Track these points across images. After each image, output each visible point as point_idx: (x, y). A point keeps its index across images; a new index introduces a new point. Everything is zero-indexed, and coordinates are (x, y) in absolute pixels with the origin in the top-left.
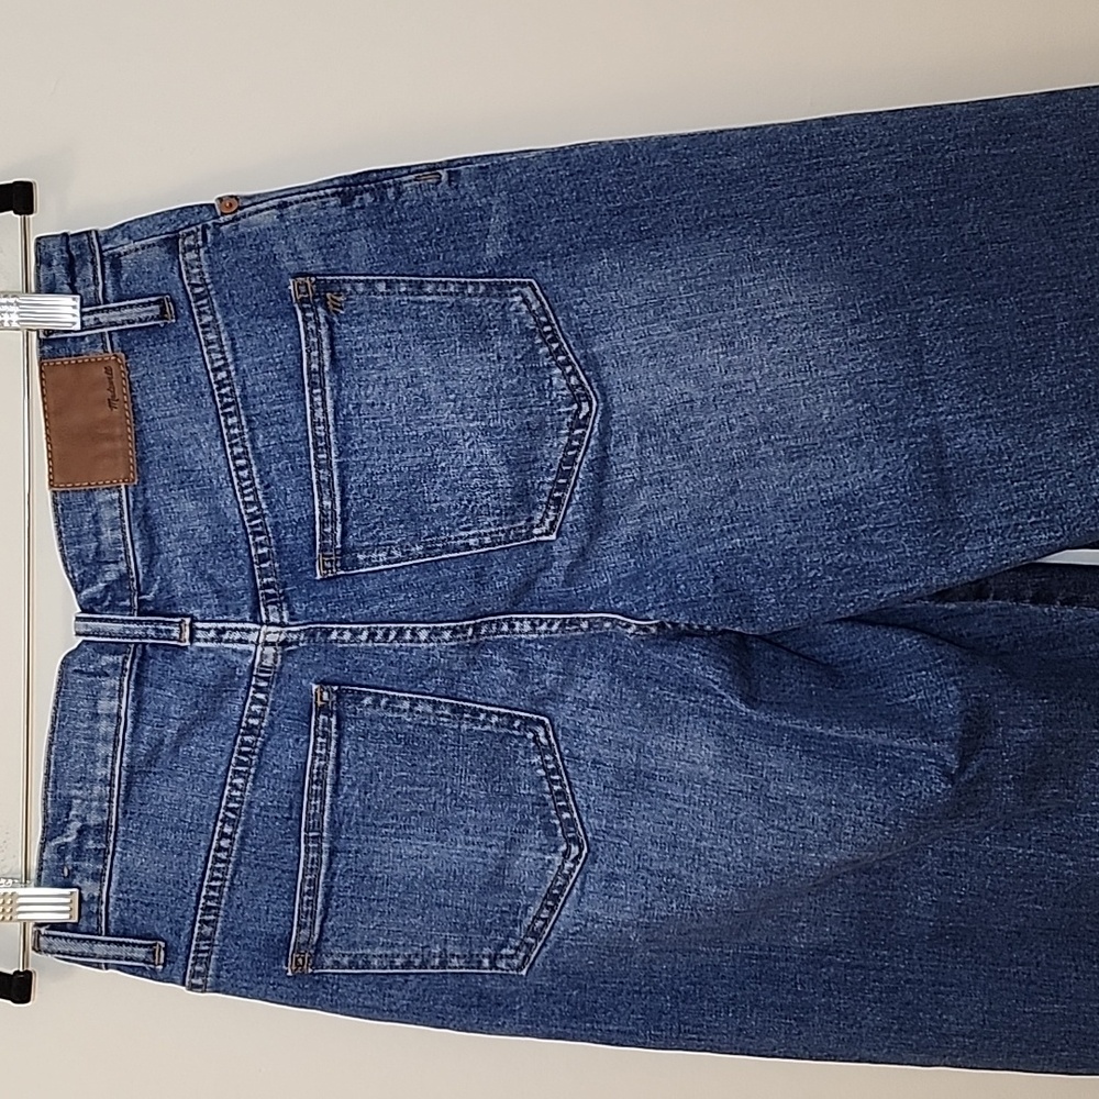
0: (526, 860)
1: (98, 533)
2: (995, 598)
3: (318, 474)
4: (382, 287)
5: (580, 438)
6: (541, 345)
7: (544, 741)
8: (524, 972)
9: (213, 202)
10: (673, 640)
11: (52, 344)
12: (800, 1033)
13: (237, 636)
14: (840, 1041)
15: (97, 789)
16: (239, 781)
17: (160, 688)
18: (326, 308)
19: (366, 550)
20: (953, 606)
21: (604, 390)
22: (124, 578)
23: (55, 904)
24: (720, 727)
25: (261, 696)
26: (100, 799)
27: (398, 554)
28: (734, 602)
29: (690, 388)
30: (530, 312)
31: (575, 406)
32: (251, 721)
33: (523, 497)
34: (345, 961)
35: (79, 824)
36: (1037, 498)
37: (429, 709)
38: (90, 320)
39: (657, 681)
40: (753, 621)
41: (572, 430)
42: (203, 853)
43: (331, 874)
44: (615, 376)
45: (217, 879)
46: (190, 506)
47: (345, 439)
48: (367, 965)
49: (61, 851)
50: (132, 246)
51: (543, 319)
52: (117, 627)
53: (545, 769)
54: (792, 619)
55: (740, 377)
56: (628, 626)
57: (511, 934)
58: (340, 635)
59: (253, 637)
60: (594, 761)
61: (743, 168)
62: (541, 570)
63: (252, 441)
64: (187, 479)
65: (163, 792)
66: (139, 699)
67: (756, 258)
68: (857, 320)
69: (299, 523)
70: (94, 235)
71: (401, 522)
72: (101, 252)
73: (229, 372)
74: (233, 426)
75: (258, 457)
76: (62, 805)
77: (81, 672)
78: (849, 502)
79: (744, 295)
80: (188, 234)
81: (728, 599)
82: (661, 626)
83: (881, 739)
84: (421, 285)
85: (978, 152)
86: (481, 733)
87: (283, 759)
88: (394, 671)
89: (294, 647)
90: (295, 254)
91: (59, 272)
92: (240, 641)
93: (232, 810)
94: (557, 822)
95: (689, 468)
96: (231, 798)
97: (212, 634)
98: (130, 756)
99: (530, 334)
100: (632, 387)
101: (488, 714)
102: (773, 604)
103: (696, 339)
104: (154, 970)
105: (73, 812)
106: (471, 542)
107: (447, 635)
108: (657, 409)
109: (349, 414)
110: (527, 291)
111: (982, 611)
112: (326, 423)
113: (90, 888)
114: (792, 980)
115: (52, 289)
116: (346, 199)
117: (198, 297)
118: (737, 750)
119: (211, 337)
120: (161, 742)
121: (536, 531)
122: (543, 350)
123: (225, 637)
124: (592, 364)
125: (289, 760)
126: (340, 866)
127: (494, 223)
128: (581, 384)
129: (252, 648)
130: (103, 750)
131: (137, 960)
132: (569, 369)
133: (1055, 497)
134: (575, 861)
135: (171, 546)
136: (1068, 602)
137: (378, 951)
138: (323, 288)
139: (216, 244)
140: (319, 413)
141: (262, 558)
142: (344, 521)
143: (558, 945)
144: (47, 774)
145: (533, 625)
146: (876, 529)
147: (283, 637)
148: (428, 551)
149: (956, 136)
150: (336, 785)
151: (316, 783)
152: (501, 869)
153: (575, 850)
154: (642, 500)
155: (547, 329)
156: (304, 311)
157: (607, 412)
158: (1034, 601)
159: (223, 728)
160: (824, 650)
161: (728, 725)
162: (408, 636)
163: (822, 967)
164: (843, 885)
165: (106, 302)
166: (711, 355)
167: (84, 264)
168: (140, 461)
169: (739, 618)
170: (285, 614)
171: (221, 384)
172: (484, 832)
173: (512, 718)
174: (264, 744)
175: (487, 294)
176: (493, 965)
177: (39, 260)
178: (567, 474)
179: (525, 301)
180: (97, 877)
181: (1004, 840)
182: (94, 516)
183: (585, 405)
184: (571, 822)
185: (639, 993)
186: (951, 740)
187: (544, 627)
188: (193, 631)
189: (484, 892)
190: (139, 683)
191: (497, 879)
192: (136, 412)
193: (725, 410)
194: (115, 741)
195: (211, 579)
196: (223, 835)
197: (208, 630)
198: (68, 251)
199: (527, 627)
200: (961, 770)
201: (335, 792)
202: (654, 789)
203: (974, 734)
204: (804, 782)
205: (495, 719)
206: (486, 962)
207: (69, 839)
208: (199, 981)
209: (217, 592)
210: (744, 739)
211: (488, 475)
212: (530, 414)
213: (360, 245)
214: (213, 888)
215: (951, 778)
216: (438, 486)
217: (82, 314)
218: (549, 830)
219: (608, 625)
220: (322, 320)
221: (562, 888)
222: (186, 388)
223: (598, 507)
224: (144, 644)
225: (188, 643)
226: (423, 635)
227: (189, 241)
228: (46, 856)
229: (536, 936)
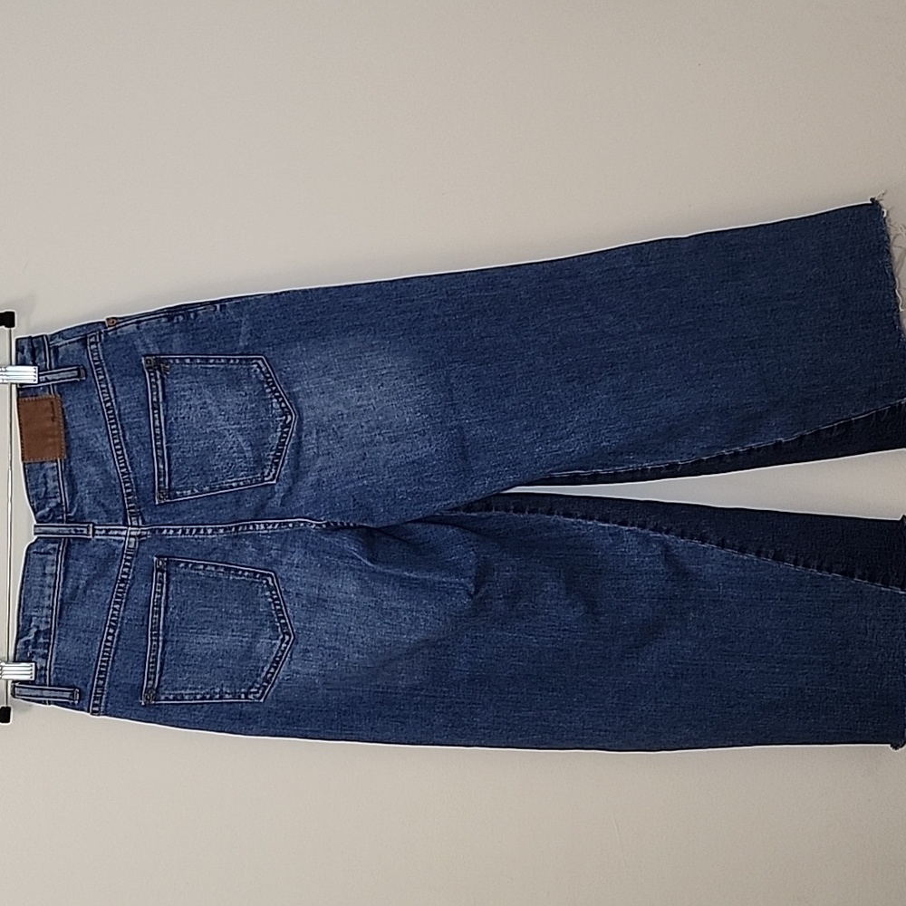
0: (262, 645)
1: (46, 483)
2: (496, 510)
3: (157, 453)
4: (188, 361)
5: (287, 433)
6: (267, 388)
7: (272, 584)
8: (262, 700)
9: (104, 320)
10: (334, 531)
11: (23, 390)
12: (402, 729)
13: (116, 533)
14: (422, 733)
15: (45, 611)
16: (117, 606)
17: (77, 560)
18: (160, 371)
19: (181, 490)
20: (475, 514)
21: (299, 411)
22: (59, 505)
23: (24, 671)
24: (360, 575)
25: (128, 564)
26: (47, 617)
27: (196, 491)
28: (363, 511)
29: (341, 408)
30: (261, 372)
31: (284, 418)
32: (123, 576)
33: (260, 462)
34: (171, 697)
35: (35, 630)
36: (509, 459)
37: (213, 569)
38: (43, 378)
40: (373, 521)
41: (283, 429)
42: (99, 643)
43: (164, 653)
44: (304, 402)
45: (106, 656)
46: (93, 469)
47: (169, 435)
48: (183, 699)
49: (26, 644)
50: (65, 342)
51: (268, 375)
52: (55, 529)
53: (272, 598)
54: (392, 520)
55: (365, 402)
56: (312, 524)
57: (256, 681)
58: (169, 531)
59: (124, 533)
60: (297, 594)
61: (364, 303)
62: (269, 498)
63: (124, 436)
64: (91, 456)
65: (78, 613)
66: (66, 566)
67: (372, 346)
68: (421, 375)
69: (147, 477)
70: (45, 338)
71: (198, 475)
72: (49, 345)
73: (112, 403)
74: (114, 429)
75: (126, 444)
76: (27, 620)
77: (37, 553)
78: (420, 462)
79: (366, 363)
80: (92, 337)
81: (360, 510)
82: (328, 524)
83: (437, 578)
84: (207, 359)
85: (478, 294)
86: (239, 580)
87: (139, 595)
88: (195, 550)
89: (144, 538)
90: (145, 345)
91: (27, 355)
92: (118, 535)
93: (114, 621)
94: (278, 624)
95: (342, 447)
96: (113, 615)
97: (104, 532)
98: (62, 594)
99: (262, 382)
100: (313, 408)
101: (244, 571)
102: (382, 512)
104: (74, 704)
105: (33, 624)
106: (234, 484)
107: (221, 531)
108: (325, 419)
109: (172, 423)
110: (260, 362)
111: (491, 516)
112: (160, 427)
113: (41, 663)
115: (22, 363)
116: (170, 319)
117: (97, 367)
119: (104, 386)
120: (78, 588)
121: (266, 479)
122: (268, 390)
123: (110, 533)
124: (293, 397)
126: (168, 649)
127: (243, 329)
128: (287, 407)
129: (124, 538)
130: (48, 591)
131: (64, 699)
132: (281, 399)
133: (517, 458)
134: (287, 643)
136: (532, 512)
137: (188, 691)
138: (159, 361)
139: (106, 341)
140: (157, 423)
141: (129, 494)
142: (170, 475)
143: (279, 686)
144: (20, 605)
145: (265, 526)
146: (432, 475)
147: (139, 533)
148: (212, 489)
149: (467, 287)
150: (166, 608)
151: (156, 606)
152: (250, 648)
153: (287, 638)
154: (319, 464)
155: (270, 380)
156: (149, 373)
157: (300, 420)
158: (515, 511)
159: (109, 581)
160: (412, 537)
161: (364, 574)
162: (202, 532)
163: (414, 697)
164: (423, 654)
165: (51, 369)
166: (351, 392)
167: (40, 351)
168: (67, 447)
169: (366, 519)
170: (140, 521)
171: (108, 409)
172: (240, 631)
173: (256, 573)
174: (130, 588)
175: (240, 363)
176: (246, 698)
177: (17, 350)
178: (281, 451)
179: (259, 367)
180: (45, 657)
181: (502, 630)
182: (44, 475)
183: (289, 417)
184: (285, 624)
185: (321, 711)
186: (470, 577)
187: (270, 527)
188: (94, 530)
189: (241, 660)
190: (67, 558)
191: (249, 653)
192: (65, 423)
193: (359, 418)
194: (55, 587)
195: (103, 505)
196: (109, 634)
197: (101, 530)
198: (32, 345)
199: (262, 527)
200: (476, 592)
203: (482, 576)
204: (401, 600)
205: (246, 574)
206: (243, 696)
207: (31, 638)
208: (96, 709)
209: (106, 511)
211: (241, 451)
212: (262, 421)
213: (177, 340)
214: (104, 661)
215: (471, 596)
216: (217, 457)
217: (39, 375)
218: (274, 628)
219: (302, 524)
220: (158, 377)
221: (281, 657)
222: (91, 411)
223: (297, 467)
224: (69, 538)
225: (91, 537)
226: (209, 531)
227: (93, 340)
228: (18, 647)
229: (268, 682)
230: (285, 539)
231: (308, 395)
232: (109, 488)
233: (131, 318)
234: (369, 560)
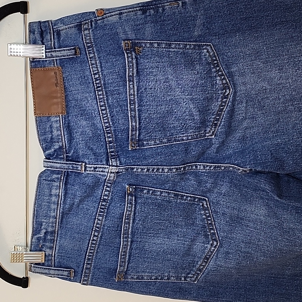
0: (198, 246)
1: (52, 132)
3: (131, 113)
4: (156, 45)
5: (225, 102)
6: (213, 68)
7: (205, 206)
8: (196, 282)
9: (94, 11)
10: (254, 174)
11: (35, 63)
13: (101, 170)
15: (51, 220)
16: (101, 218)
17: (73, 185)
18: (135, 53)
19: (147, 140)
21: (235, 85)
22: (61, 148)
23: (37, 257)
24: (267, 203)
25: (108, 189)
26: (52, 223)
27: (158, 142)
28: (278, 163)
29: (265, 85)
30: (210, 56)
31: (224, 91)
32: (104, 197)
33: (204, 123)
34: (135, 277)
35: (45, 231)
37: (166, 195)
38: (49, 54)
39: (246, 187)
40: (283, 169)
41: (222, 99)
42: (88, 241)
43: (131, 249)
44: (239, 80)
45: (92, 250)
46: (85, 123)
47: (140, 100)
48: (143, 278)
49: (39, 239)
50: (64, 27)
51: (214, 58)
52: (58, 165)
53: (206, 216)
54: (297, 169)
56: (239, 169)
57: (192, 270)
58: (137, 169)
59: (107, 170)
60: (223, 213)
61: (291, 4)
62: (208, 148)
63: (107, 100)
64: (84, 113)
65: (74, 220)
66: (66, 190)
69: (123, 130)
70: (50, 22)
71: (160, 131)
72: (53, 29)
73: (99, 75)
74: (100, 95)
75: (109, 106)
76: (39, 224)
77: (46, 180)
80: (85, 24)
81: (275, 161)
84: (170, 45)
86: (184, 203)
87: (116, 211)
88: (155, 182)
89: (121, 174)
90: (125, 32)
91: (37, 36)
92: (102, 171)
93: (98, 227)
94: (209, 234)
95: (263, 113)
96: (98, 223)
97: (92, 169)
98: (63, 209)
99: (209, 64)
100: (244, 84)
101: (187, 197)
102: (292, 164)
103: (269, 67)
104: (70, 279)
105: (42, 227)
106: (184, 138)
107: (174, 170)
108: (253, 92)
109: (142, 91)
110: (209, 48)
112: (134, 95)
113: (48, 252)
114: (285, 285)
115: (34, 43)
116: (144, 12)
117: (89, 47)
118: (273, 211)
119: (93, 62)
120: (74, 204)
121: (207, 135)
122: (214, 70)
123: (97, 170)
124: (231, 75)
125: (118, 211)
126: (134, 246)
127: (198, 22)
128: (227, 83)
129: (106, 174)
130: (53, 206)
131: (65, 276)
132: (223, 77)
134: (215, 247)
135: (78, 137)
137: (146, 274)
138: (134, 45)
139: (96, 28)
140: (132, 91)
141: (110, 142)
142: (139, 130)
143: (208, 274)
144: (34, 214)
145: (204, 167)
147: (117, 171)
148: (169, 141)
150: (134, 220)
151: (127, 219)
152: (190, 248)
153: (215, 243)
154: (245, 124)
155: (215, 62)
156: (127, 54)
157: (235, 93)
159: (94, 199)
161: (270, 202)
162: (161, 171)
163: (295, 281)
165: (55, 48)
167: (47, 33)
168: (67, 106)
169: (279, 169)
170: (118, 162)
171: (96, 79)
172: (184, 236)
173: (195, 198)
174: (109, 205)
175: (194, 48)
176: (185, 280)
177: (30, 31)
178: (219, 115)
179: (208, 52)
180: (51, 248)
182: (50, 126)
183: (228, 91)
184: (214, 234)
185: (233, 288)
187: (208, 168)
188: (86, 167)
189: (183, 256)
190: (66, 184)
191: (188, 252)
192: (65, 89)
193: (278, 93)
194: (58, 204)
195: (92, 149)
196: (95, 236)
197: (91, 168)
198: (41, 29)
199: (202, 168)
201: (133, 222)
202: (243, 223)
204: (296, 223)
205: (189, 198)
206: (183, 279)
207: (42, 236)
208: (86, 283)
209: (94, 154)
210: (275, 207)
211: (191, 115)
212: (208, 93)
213: (149, 29)
214: (91, 253)
216: (173, 118)
217: (46, 52)
218: (206, 236)
219: (231, 168)
220: (134, 57)
221: (210, 256)
222: (84, 80)
223: (229, 126)
224: (68, 171)
225: (84, 172)
226: (166, 170)
227: (86, 26)
228: (33, 240)
229: (200, 270)
230: (216, 176)
231: (243, 75)
232: (96, 136)
233: (114, 10)
234: (278, 196)
